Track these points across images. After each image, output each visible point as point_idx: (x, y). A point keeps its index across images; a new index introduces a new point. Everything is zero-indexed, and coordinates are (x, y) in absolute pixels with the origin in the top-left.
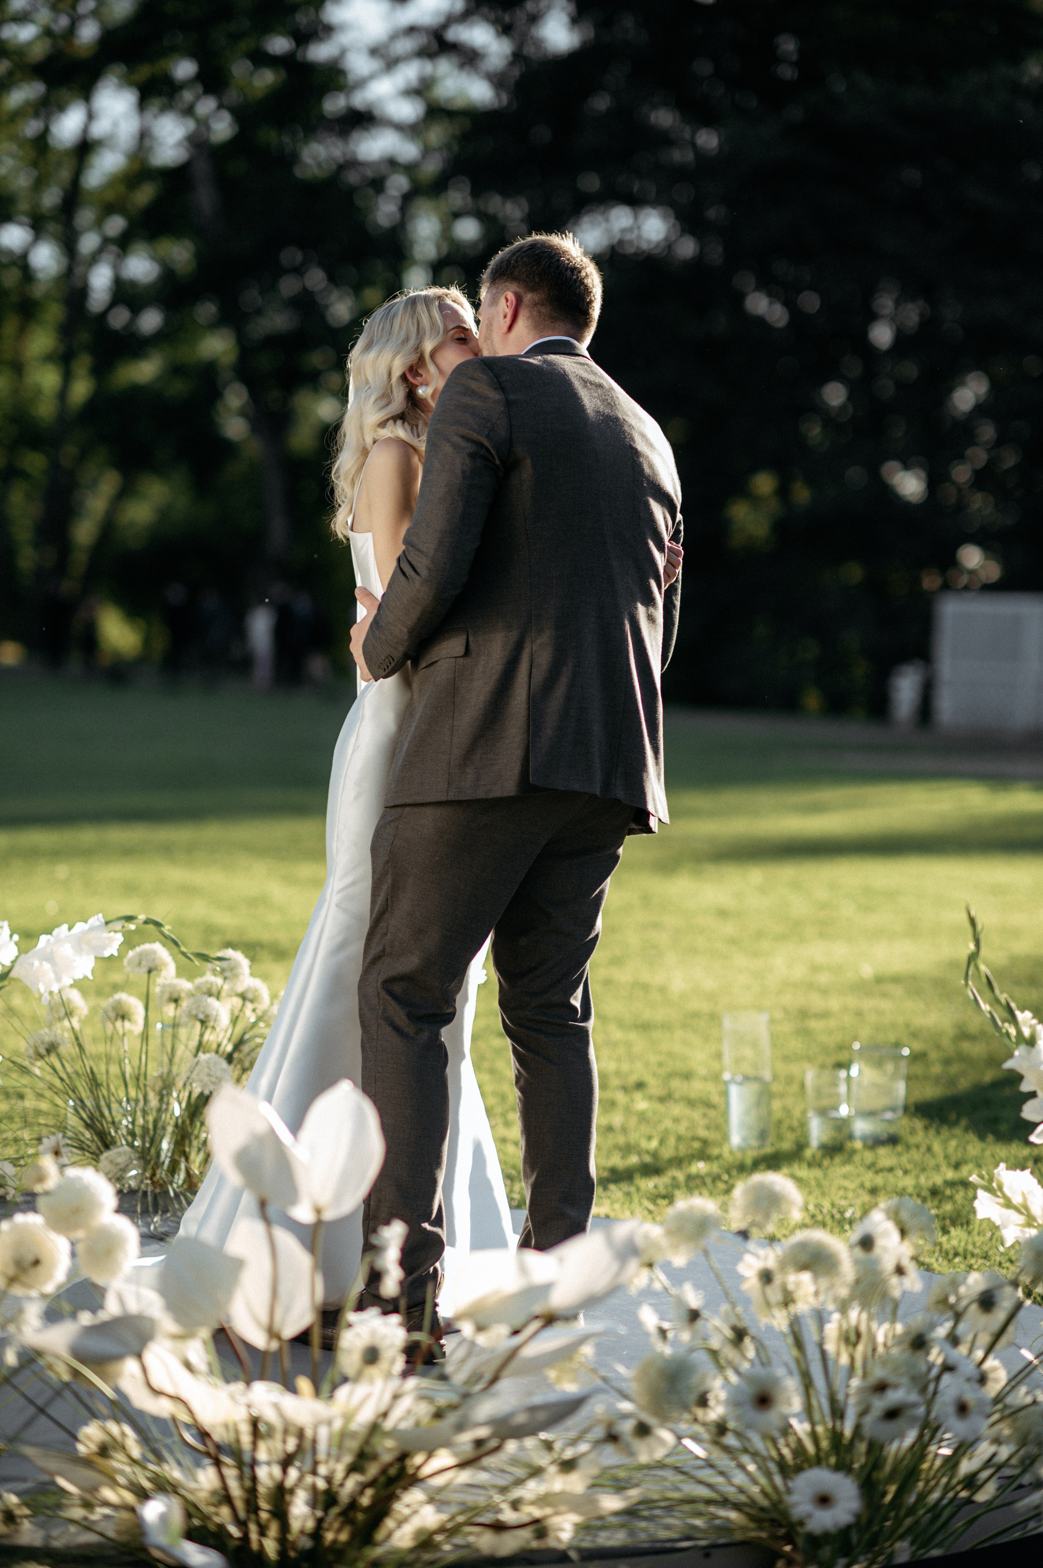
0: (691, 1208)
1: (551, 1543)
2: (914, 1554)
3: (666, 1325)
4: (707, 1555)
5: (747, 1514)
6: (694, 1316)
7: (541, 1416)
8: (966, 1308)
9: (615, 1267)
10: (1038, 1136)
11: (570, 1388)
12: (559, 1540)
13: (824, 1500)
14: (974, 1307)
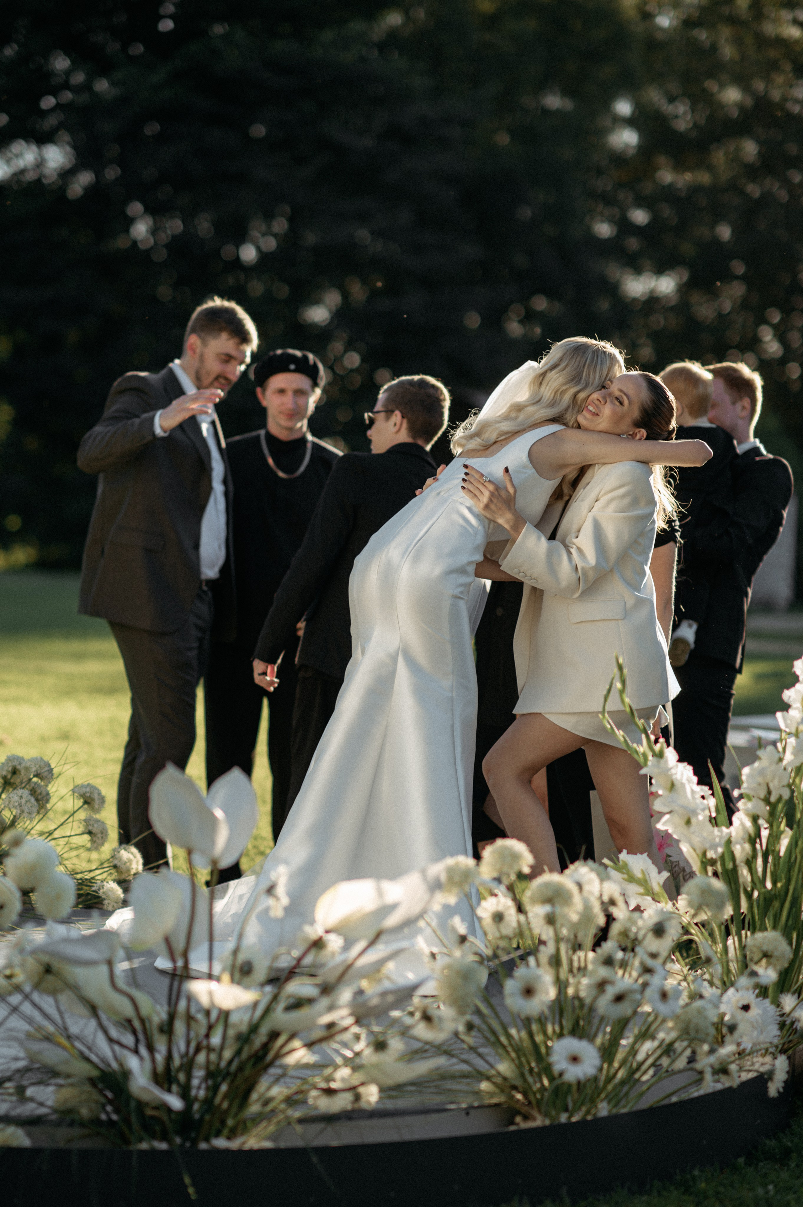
0: (457, 864)
1: (363, 1104)
2: (610, 1111)
3: (435, 950)
4: (467, 1114)
5: (494, 1084)
6: (463, 939)
7: (390, 998)
8: (645, 936)
9: (427, 896)
10: (664, 824)
11: (411, 977)
12: (369, 1102)
13: (575, 1059)
14: (650, 935)
